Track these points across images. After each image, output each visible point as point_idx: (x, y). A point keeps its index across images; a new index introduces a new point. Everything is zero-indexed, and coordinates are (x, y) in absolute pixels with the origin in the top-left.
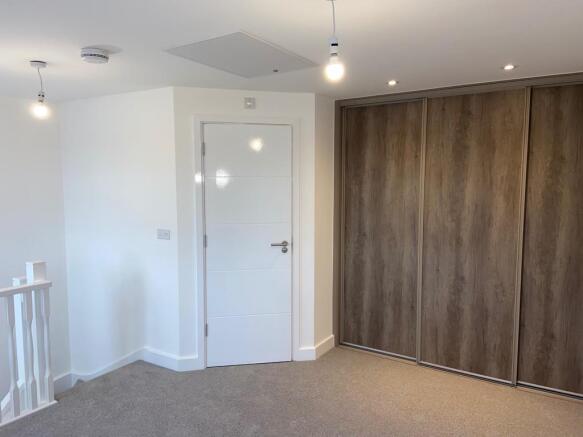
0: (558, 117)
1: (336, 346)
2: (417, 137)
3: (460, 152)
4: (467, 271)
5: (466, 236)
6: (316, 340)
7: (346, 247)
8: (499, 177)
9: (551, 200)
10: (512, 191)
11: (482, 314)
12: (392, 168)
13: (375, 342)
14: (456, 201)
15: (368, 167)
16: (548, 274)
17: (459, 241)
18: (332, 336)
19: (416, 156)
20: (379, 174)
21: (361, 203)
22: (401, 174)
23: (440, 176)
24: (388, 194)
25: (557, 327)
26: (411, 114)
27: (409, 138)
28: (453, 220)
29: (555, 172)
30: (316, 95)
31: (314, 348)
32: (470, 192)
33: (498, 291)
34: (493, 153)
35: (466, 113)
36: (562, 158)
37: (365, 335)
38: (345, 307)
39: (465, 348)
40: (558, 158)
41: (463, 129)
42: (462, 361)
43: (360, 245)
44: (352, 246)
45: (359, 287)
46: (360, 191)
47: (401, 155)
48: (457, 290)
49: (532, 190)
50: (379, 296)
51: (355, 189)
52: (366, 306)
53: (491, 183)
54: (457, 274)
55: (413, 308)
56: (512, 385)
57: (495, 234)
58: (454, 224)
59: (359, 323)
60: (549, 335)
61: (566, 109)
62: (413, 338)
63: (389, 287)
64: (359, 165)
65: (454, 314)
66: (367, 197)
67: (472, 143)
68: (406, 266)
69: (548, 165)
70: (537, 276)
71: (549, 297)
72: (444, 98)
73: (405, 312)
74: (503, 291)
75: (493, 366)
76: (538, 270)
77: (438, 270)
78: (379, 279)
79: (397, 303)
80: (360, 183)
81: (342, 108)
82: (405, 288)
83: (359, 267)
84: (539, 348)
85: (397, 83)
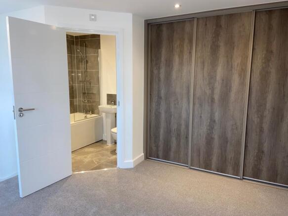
0: (270, 28)
1: (145, 159)
2: (191, 41)
3: (215, 49)
4: (217, 116)
5: (216, 97)
6: (133, 158)
7: (151, 105)
8: (236, 64)
9: (265, 76)
10: (243, 72)
11: (224, 140)
12: (176, 59)
13: (166, 157)
14: (212, 78)
15: (163, 59)
16: (262, 117)
17: (213, 100)
18: (143, 154)
19: (190, 52)
20: (169, 63)
21: (159, 80)
22: (181, 63)
23: (203, 63)
24: (174, 74)
25: (266, 147)
26: (187, 27)
27: (186, 41)
28: (210, 88)
29: (267, 60)
30: (134, 15)
31: (133, 161)
32: (220, 72)
33: (234, 127)
34: (234, 49)
35: (218, 26)
36: (272, 52)
37: (161, 154)
38: (150, 138)
39: (215, 160)
40: (269, 52)
41: (217, 35)
42: (213, 166)
43: (159, 104)
44: (154, 105)
45: (157, 127)
46: (159, 73)
47: (182, 52)
48: (211, 127)
49: (254, 71)
50: (168, 131)
51: (155, 72)
52: (161, 137)
53: (232, 67)
54: (211, 120)
55: (187, 138)
56: (240, 179)
57: (233, 96)
58: (210, 91)
59: (157, 147)
60: (260, 151)
61: (275, 22)
62: (187, 155)
63: (174, 127)
64: (158, 58)
65: (209, 140)
66: (162, 76)
67: (222, 44)
68: (184, 115)
69: (264, 56)
70: (255, 119)
71: (261, 130)
72: (206, 17)
73: (183, 141)
74: (237, 128)
75: (230, 168)
76: (256, 116)
77: (201, 117)
78: (168, 122)
79: (178, 136)
80: (159, 69)
81: (148, 24)
82: (183, 127)
83: (158, 116)
84: (255, 159)
85: (180, 6)
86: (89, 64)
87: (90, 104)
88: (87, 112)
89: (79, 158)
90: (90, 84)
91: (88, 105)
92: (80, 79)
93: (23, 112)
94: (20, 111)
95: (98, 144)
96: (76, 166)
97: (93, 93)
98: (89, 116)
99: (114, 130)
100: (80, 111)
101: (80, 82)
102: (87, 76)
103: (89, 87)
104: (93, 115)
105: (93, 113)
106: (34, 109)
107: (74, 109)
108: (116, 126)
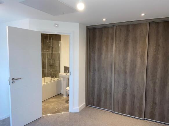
0: (158, 32)
1: (86, 106)
2: (112, 38)
3: (126, 43)
4: (128, 81)
5: (128, 70)
6: (79, 106)
7: (89, 74)
8: (139, 52)
9: (155, 59)
10: (142, 57)
11: (133, 96)
12: (104, 48)
13: (99, 105)
14: (125, 59)
15: (96, 48)
16: (154, 83)
17: (126, 72)
18: (85, 103)
19: (112, 45)
20: (100, 50)
21: (94, 60)
22: (107, 51)
23: (120, 51)
24: (103, 57)
25: (157, 101)
26: (110, 31)
27: (110, 38)
28: (124, 65)
29: (157, 50)
30: (80, 24)
31: (78, 108)
32: (129, 56)
33: (138, 89)
34: (137, 43)
35: (128, 31)
36: (159, 46)
37: (95, 103)
38: (89, 94)
39: (127, 108)
40: (158, 45)
41: (127, 35)
42: (127, 112)
43: (94, 73)
44: (91, 74)
45: (93, 87)
46: (94, 56)
47: (107, 44)
48: (125, 88)
49: (149, 56)
50: (100, 90)
51: (92, 55)
52: (96, 93)
53: (136, 54)
54: (125, 84)
55: (111, 94)
56: (143, 120)
57: (137, 70)
58: (124, 67)
59: (93, 99)
60: (154, 103)
61: (161, 29)
62: (111, 104)
63: (103, 87)
64: (94, 48)
65: (124, 96)
66: (96, 57)
67: (130, 41)
68: (109, 81)
69: (155, 47)
70: (151, 84)
71: (155, 91)
72: (121, 26)
73: (108, 95)
74: (140, 89)
75: (137, 113)
76: (151, 82)
77: (119, 82)
78: (100, 85)
79: (106, 93)
80: (94, 53)
81: (88, 28)
82: (109, 87)
83: (94, 80)
84: (151, 108)
85: (106, 20)
86: (54, 49)
87: (54, 72)
88: (52, 77)
89: (47, 105)
90: (54, 61)
91: (52, 72)
92: (49, 57)
93: (14, 80)
94: (12, 80)
95: (58, 96)
96: (45, 111)
97: (56, 66)
98: (53, 79)
99: (68, 88)
100: (48, 76)
101: (49, 59)
102: (52, 56)
103: (53, 62)
104: (56, 79)
105: (56, 77)
106: (21, 79)
107: (44, 75)
108: (69, 86)
